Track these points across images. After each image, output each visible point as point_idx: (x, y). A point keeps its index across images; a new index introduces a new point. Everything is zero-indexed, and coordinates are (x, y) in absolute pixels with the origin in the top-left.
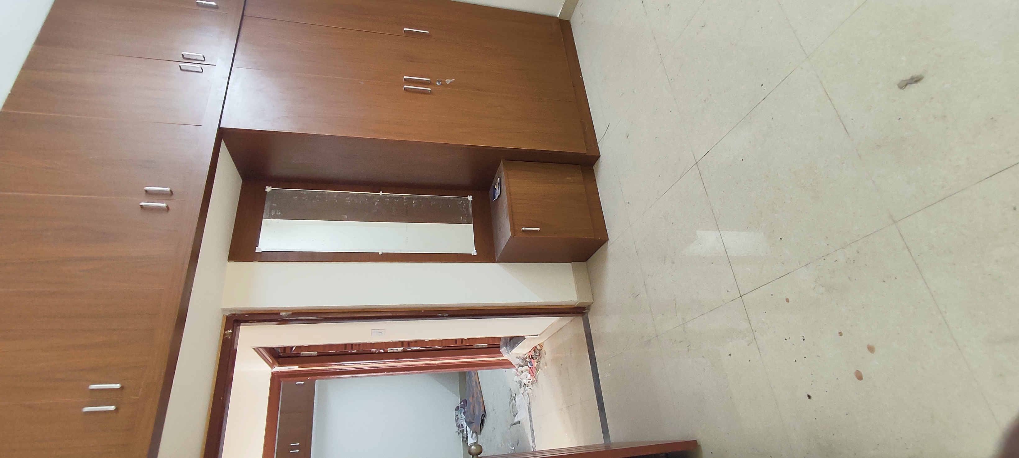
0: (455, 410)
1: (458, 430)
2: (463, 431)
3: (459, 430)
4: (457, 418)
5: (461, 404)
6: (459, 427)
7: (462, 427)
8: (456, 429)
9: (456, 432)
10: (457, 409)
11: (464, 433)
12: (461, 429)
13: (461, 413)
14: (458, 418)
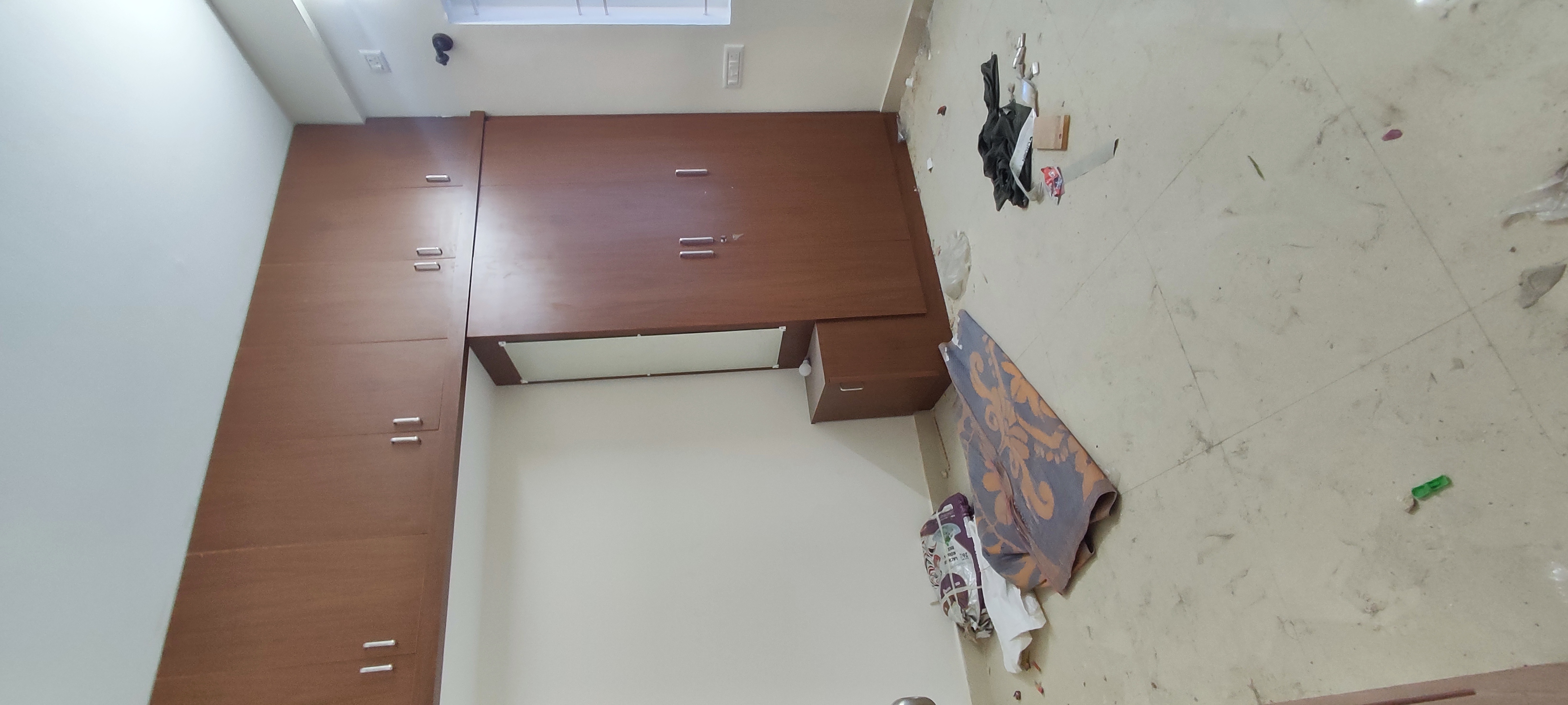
0: (922, 535)
1: (943, 596)
2: (964, 599)
3: (947, 596)
4: (931, 559)
5: (943, 511)
6: (945, 584)
7: (958, 583)
8: (933, 593)
9: (933, 604)
10: (931, 528)
11: (970, 603)
12: (955, 592)
13: (948, 539)
14: (937, 558)
